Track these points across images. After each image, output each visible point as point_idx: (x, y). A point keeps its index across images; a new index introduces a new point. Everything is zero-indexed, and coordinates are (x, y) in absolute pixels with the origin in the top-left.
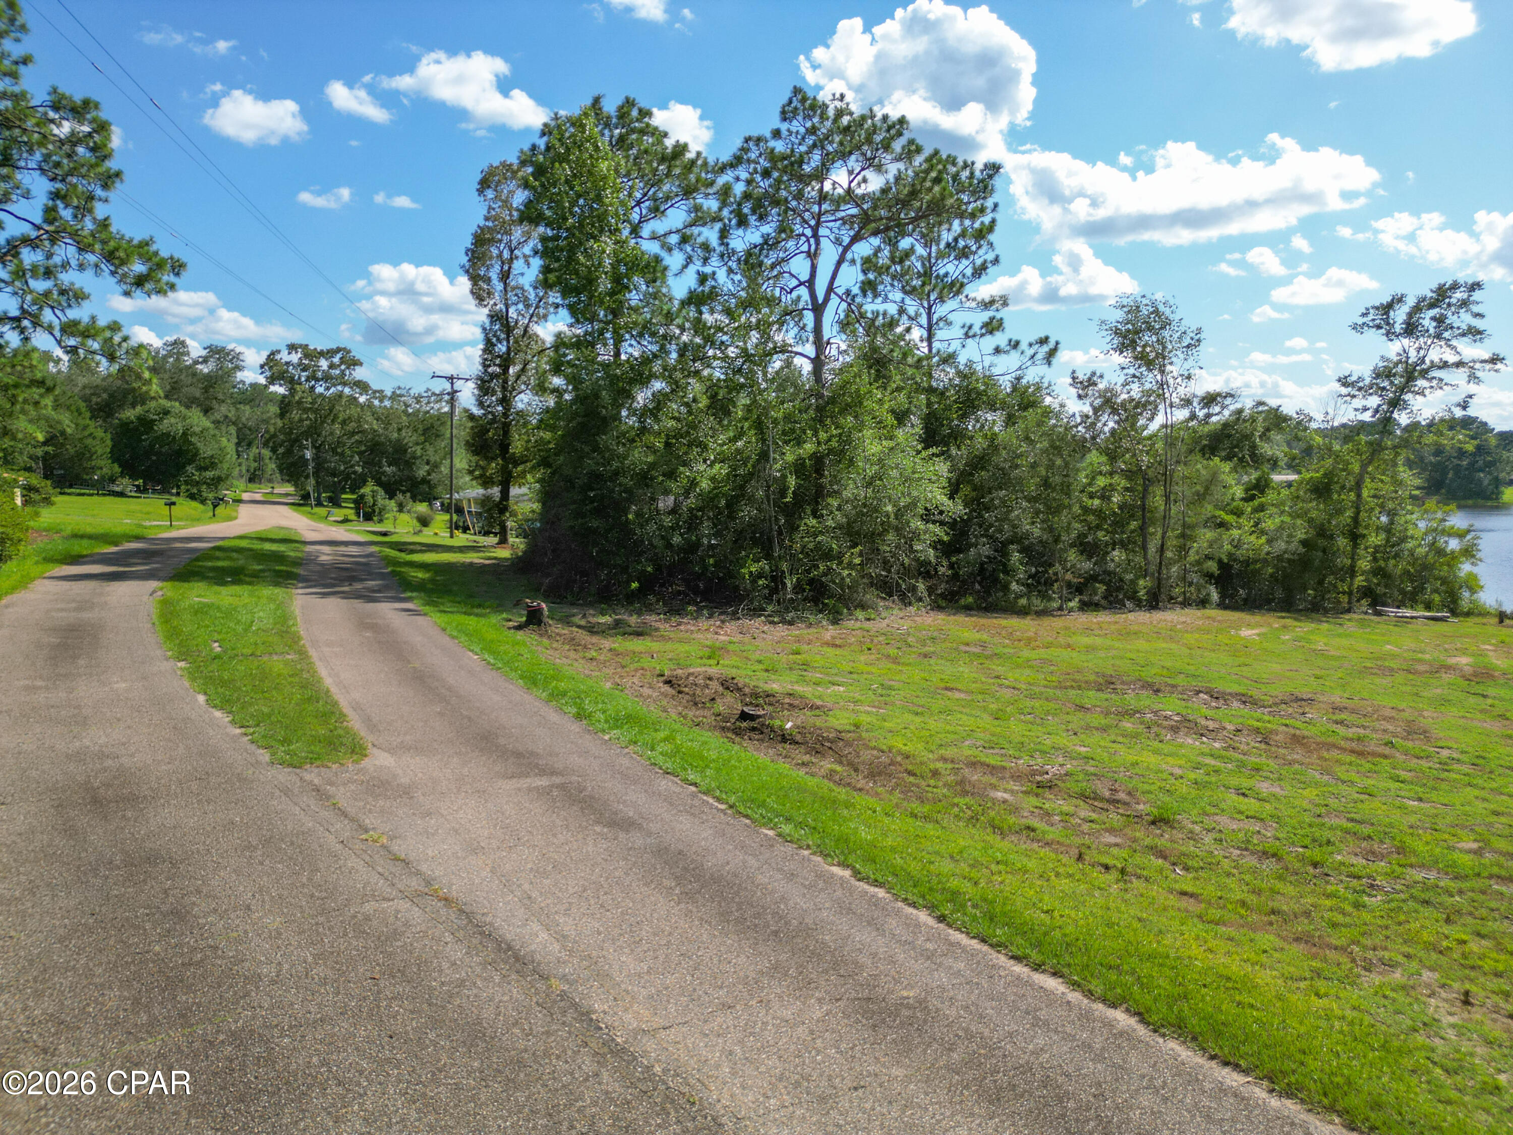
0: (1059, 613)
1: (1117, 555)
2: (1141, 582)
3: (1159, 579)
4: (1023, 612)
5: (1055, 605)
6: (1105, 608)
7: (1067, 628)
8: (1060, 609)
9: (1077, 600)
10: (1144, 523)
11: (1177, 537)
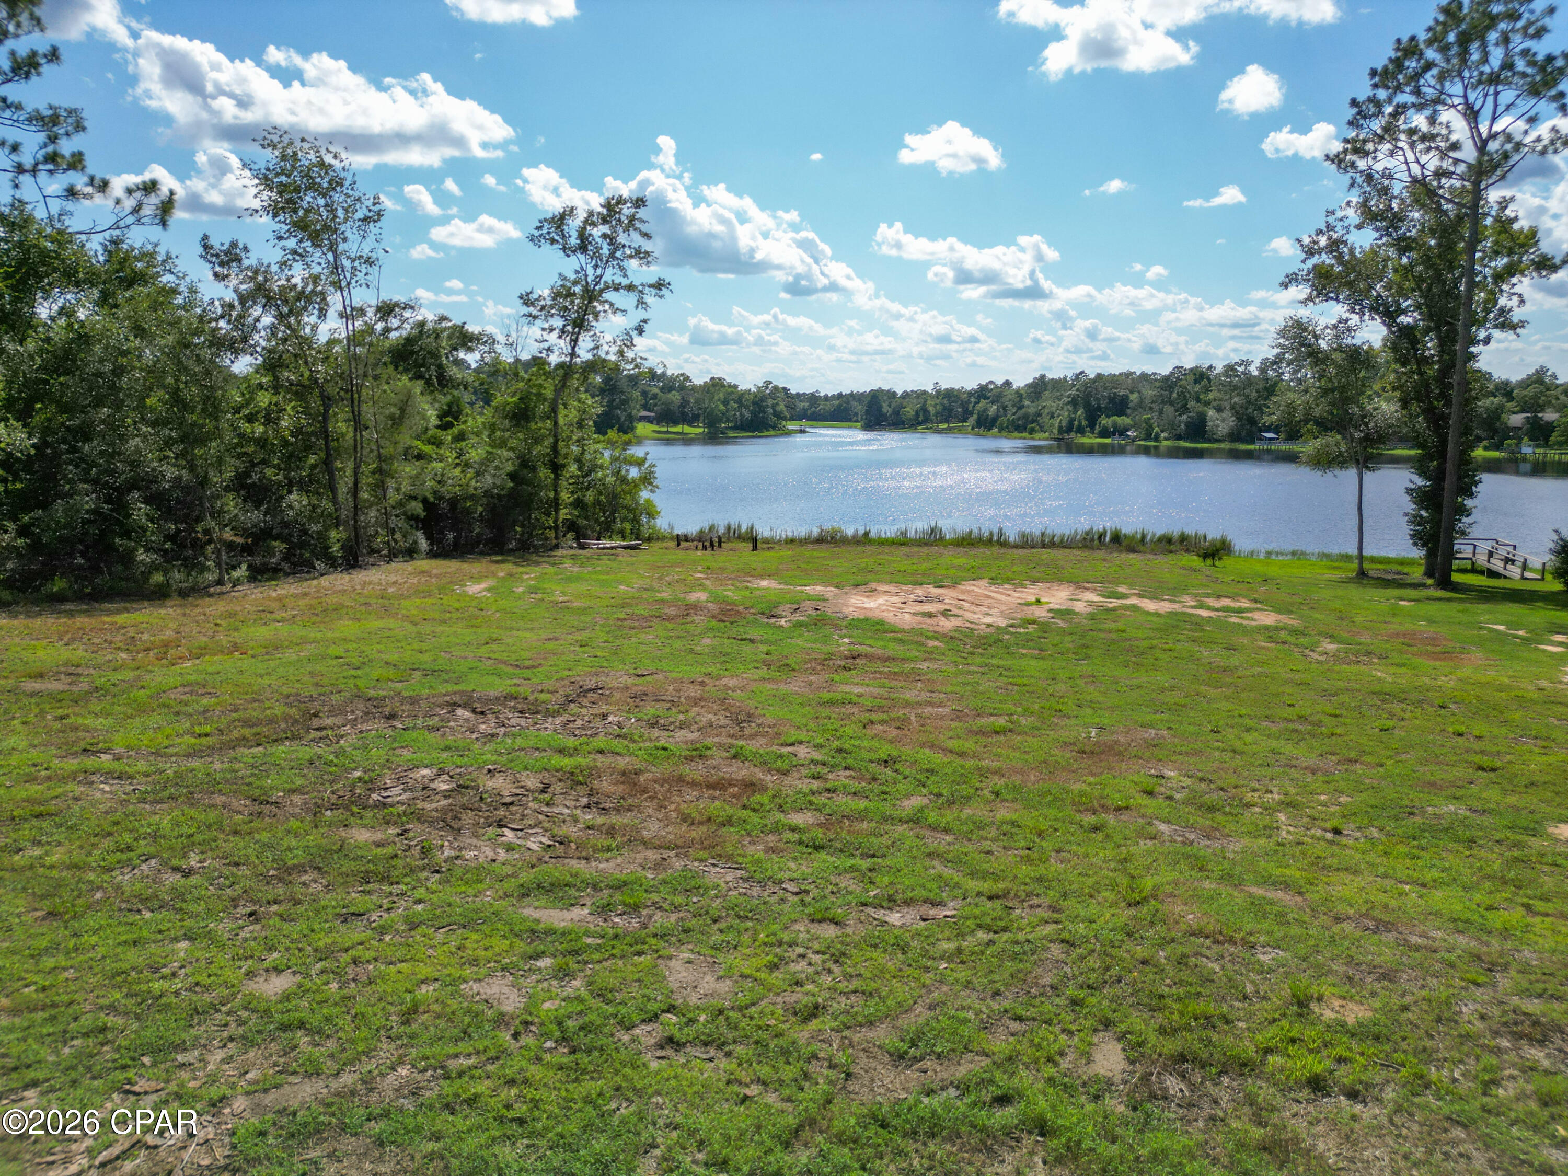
0: (219, 589)
1: (296, 500)
2: (333, 534)
3: (356, 529)
4: (160, 594)
5: (211, 577)
6: (287, 575)
7: (232, 615)
8: (220, 582)
9: (244, 567)
10: (328, 455)
11: (374, 473)
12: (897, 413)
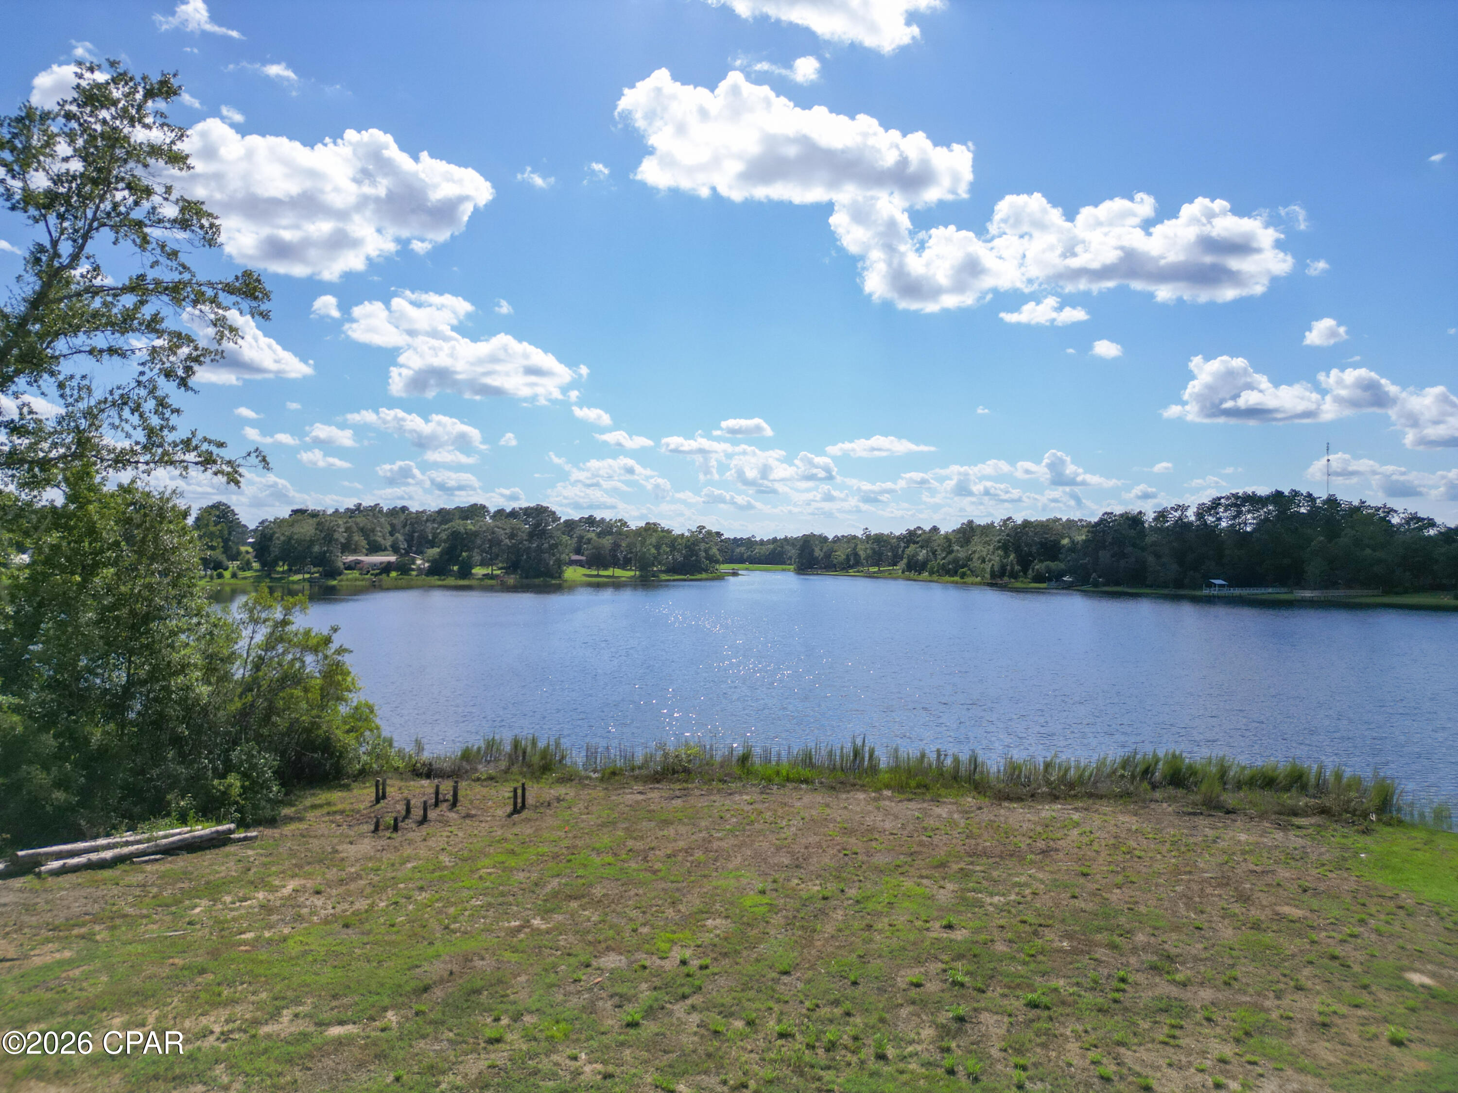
12: (828, 556)
